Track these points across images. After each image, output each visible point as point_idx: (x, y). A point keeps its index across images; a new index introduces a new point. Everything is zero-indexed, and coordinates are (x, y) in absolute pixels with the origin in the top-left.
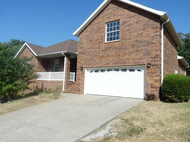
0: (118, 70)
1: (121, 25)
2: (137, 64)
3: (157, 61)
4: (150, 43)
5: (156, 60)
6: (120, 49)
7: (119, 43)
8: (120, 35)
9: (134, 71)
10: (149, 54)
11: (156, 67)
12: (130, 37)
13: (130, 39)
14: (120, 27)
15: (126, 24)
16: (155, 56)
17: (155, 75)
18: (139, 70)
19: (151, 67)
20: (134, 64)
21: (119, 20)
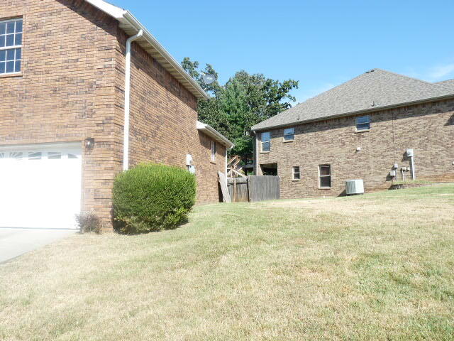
0: (20, 155)
1: (27, 32)
2: (62, 140)
3: (109, 134)
4: (95, 86)
5: (106, 130)
6: (23, 97)
7: (20, 80)
8: (24, 59)
9: (59, 157)
10: (92, 113)
11: (106, 147)
12: (49, 66)
13: (47, 72)
14: (23, 37)
15: (38, 32)
16: (104, 119)
17: (103, 166)
18: (71, 156)
19: (96, 148)
20: (57, 140)
21: (21, 16)
